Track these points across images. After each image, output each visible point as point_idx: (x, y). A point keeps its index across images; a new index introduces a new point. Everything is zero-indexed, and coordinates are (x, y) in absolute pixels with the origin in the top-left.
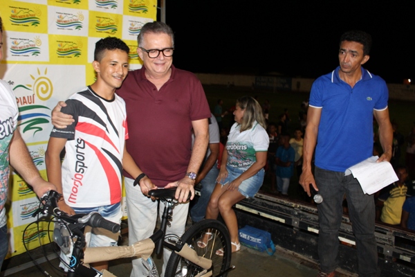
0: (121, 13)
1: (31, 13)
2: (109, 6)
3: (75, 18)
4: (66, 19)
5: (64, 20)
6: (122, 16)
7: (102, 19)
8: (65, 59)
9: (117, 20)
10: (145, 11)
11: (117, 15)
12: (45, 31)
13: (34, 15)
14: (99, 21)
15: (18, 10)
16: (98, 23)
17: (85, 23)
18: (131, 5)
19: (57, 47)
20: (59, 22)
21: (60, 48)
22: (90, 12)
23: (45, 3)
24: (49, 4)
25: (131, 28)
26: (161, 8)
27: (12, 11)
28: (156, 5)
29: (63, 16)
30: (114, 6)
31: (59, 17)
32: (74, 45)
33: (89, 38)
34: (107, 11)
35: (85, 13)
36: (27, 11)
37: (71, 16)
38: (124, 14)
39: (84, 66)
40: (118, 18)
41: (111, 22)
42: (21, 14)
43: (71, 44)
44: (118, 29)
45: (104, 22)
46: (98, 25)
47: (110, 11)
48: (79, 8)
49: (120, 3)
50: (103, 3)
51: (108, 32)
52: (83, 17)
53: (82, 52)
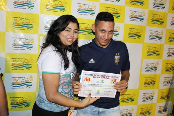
1: (116, 10)
2: (160, 7)
3: (140, 14)
4: (136, 14)
5: (134, 15)
6: (167, 13)
7: (155, 16)
8: (132, 39)
9: (164, 16)
11: (165, 13)
12: (123, 22)
13: (118, 12)
14: (153, 16)
15: (109, 9)
17: (146, 18)
19: (128, 32)
20: (131, 16)
21: (130, 32)
22: (149, 10)
24: (126, 5)
25: (172, 22)
29: (134, 12)
30: (163, 7)
31: (131, 13)
32: (138, 31)
34: (159, 10)
35: (147, 11)
36: (114, 9)
37: (138, 13)
39: (142, 44)
40: (165, 15)
41: (161, 17)
43: (136, 30)
44: (164, 21)
45: (156, 17)
46: (152, 19)
47: (160, 10)
48: (143, 8)
49: (168, 5)
50: (157, 5)
51: (158, 24)
52: (145, 14)
53: (142, 36)
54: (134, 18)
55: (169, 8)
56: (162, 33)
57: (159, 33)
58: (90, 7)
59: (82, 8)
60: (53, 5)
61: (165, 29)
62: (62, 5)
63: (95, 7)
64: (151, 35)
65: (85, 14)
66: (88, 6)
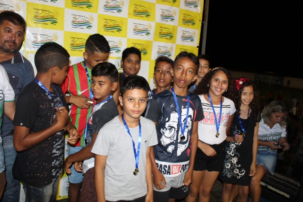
0: (177, 25)
1: (117, 23)
2: (169, 20)
3: (146, 27)
4: (140, 27)
5: (138, 28)
7: (163, 29)
9: (174, 30)
10: (194, 24)
11: (174, 26)
12: (125, 36)
13: (119, 25)
15: (109, 21)
16: (161, 31)
17: (152, 31)
18: (183, 20)
20: (135, 30)
22: (156, 23)
23: (126, 16)
24: (129, 17)
25: (183, 36)
26: (204, 22)
27: (105, 22)
28: (201, 20)
29: (138, 25)
30: (173, 20)
32: (144, 47)
33: (154, 42)
34: (167, 23)
35: (153, 24)
36: (114, 22)
37: (143, 26)
38: (179, 25)
39: (149, 62)
40: (175, 28)
41: (170, 31)
42: (110, 24)
43: (142, 46)
44: (174, 36)
45: (165, 31)
46: (160, 33)
47: (169, 23)
48: (149, 21)
49: (177, 17)
50: (165, 17)
51: (167, 39)
52: (151, 27)
53: (148, 52)
54: (138, 31)
55: (179, 20)
56: (172, 48)
57: (168, 49)
58: (86, 19)
59: (77, 21)
60: (43, 17)
61: (175, 45)
62: (53, 16)
63: (92, 19)
64: (158, 52)
65: (81, 27)
66: (84, 18)
